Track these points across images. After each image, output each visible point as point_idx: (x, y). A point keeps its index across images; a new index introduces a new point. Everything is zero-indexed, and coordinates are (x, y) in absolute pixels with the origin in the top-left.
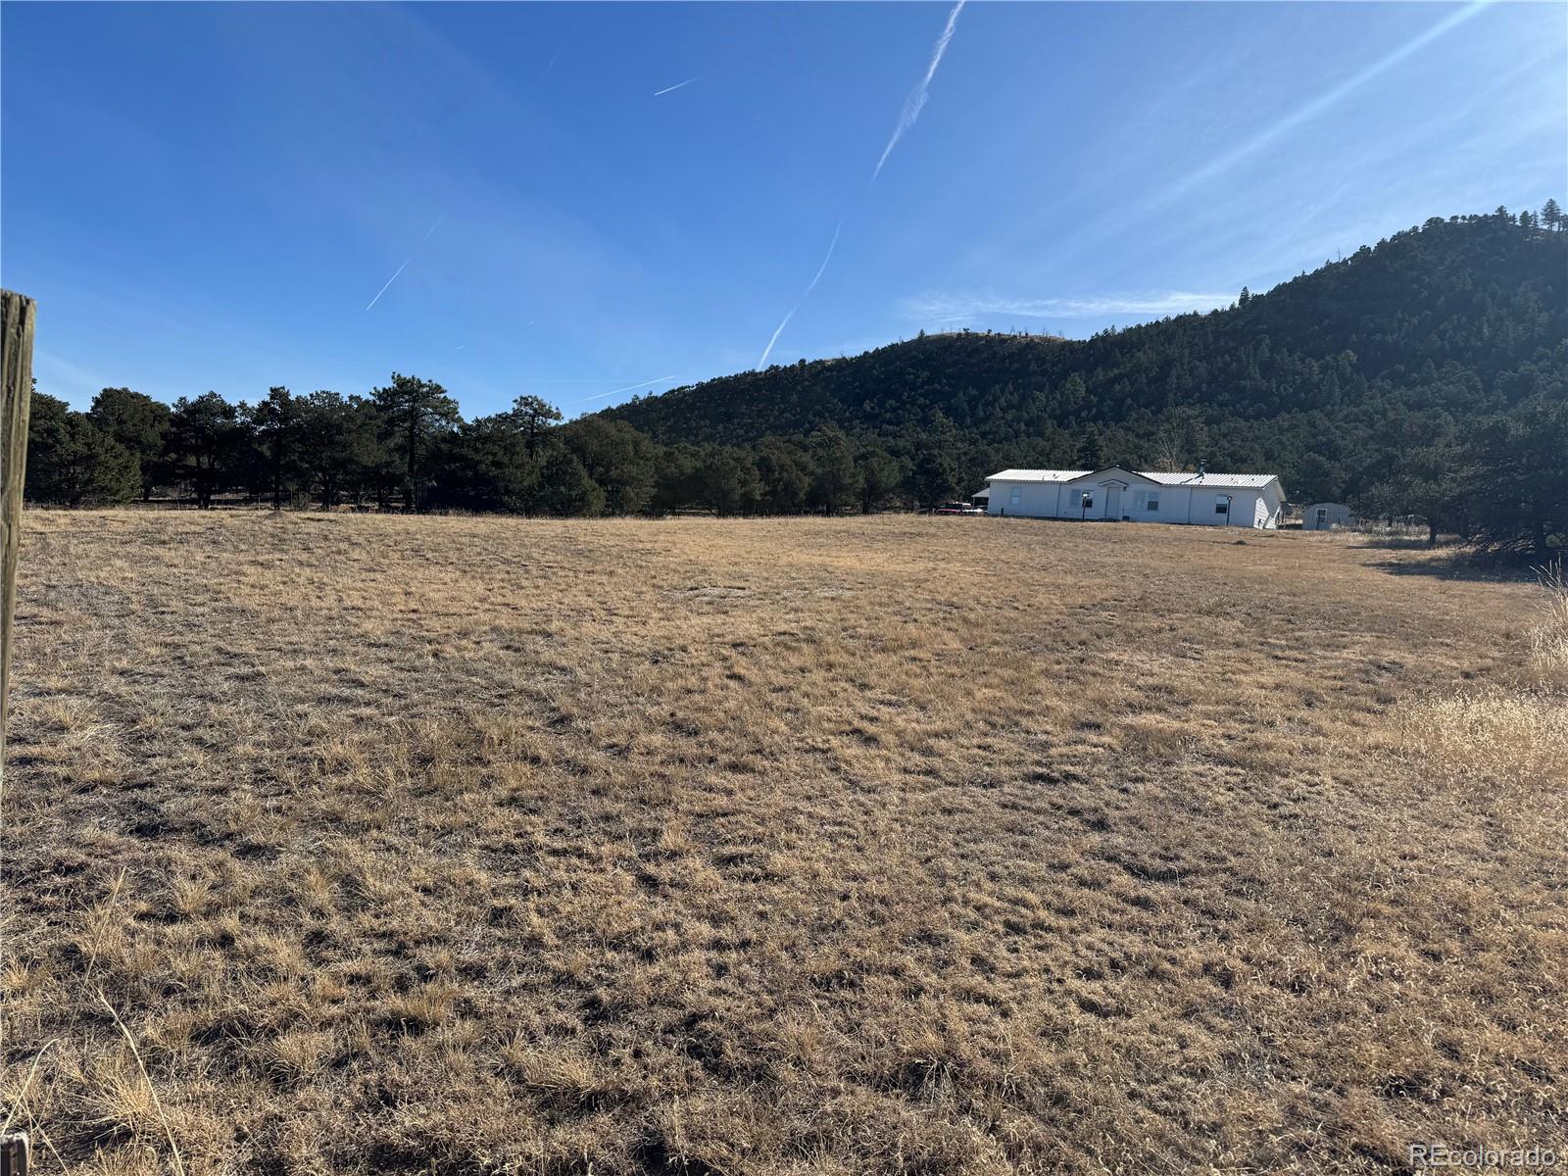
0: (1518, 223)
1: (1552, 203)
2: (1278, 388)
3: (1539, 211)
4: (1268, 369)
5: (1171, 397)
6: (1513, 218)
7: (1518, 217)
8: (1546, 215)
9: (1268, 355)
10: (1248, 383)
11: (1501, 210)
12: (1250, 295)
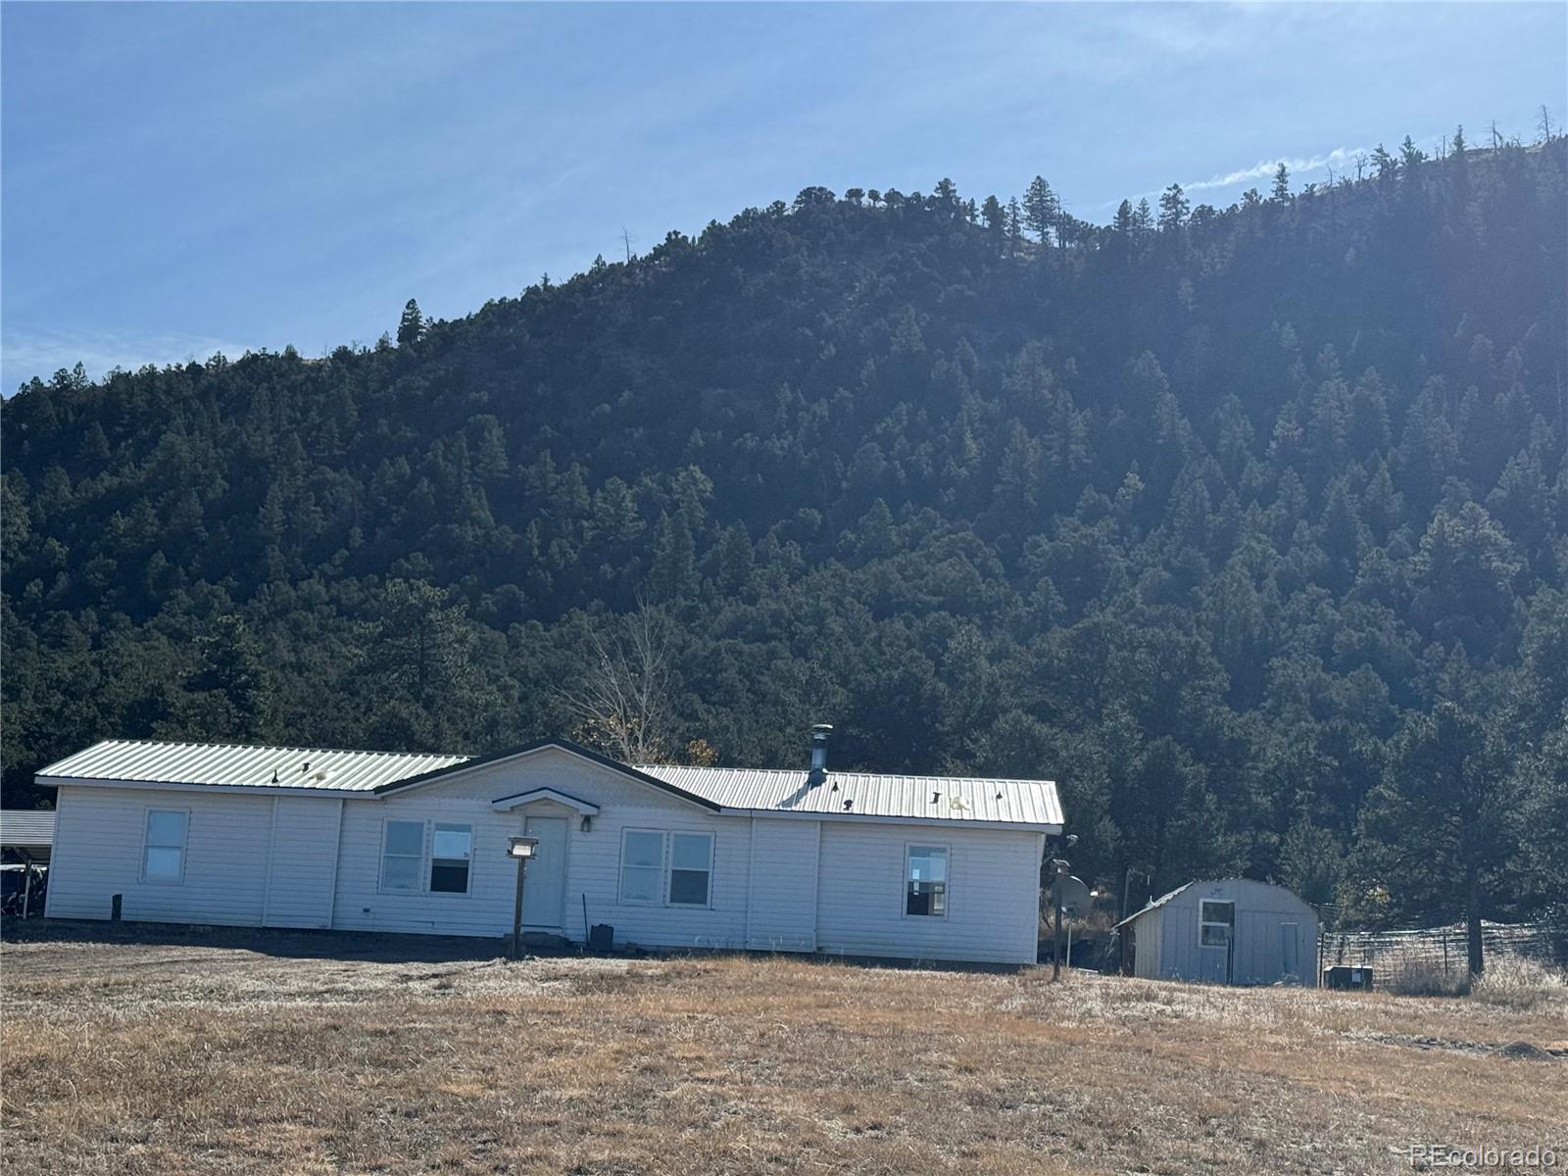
0: (979, 221)
1: (1040, 186)
2: (544, 549)
3: (1020, 201)
4: (509, 499)
5: (274, 556)
6: (971, 209)
7: (979, 206)
8: (1032, 209)
9: (504, 464)
10: (470, 534)
11: (944, 186)
12: (423, 321)
